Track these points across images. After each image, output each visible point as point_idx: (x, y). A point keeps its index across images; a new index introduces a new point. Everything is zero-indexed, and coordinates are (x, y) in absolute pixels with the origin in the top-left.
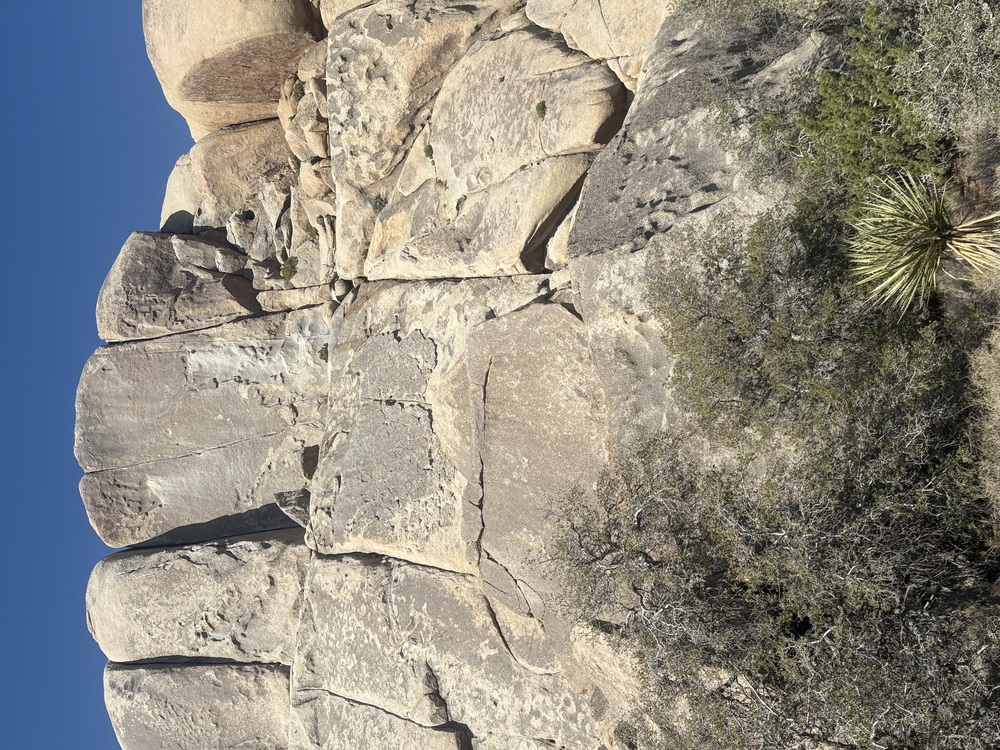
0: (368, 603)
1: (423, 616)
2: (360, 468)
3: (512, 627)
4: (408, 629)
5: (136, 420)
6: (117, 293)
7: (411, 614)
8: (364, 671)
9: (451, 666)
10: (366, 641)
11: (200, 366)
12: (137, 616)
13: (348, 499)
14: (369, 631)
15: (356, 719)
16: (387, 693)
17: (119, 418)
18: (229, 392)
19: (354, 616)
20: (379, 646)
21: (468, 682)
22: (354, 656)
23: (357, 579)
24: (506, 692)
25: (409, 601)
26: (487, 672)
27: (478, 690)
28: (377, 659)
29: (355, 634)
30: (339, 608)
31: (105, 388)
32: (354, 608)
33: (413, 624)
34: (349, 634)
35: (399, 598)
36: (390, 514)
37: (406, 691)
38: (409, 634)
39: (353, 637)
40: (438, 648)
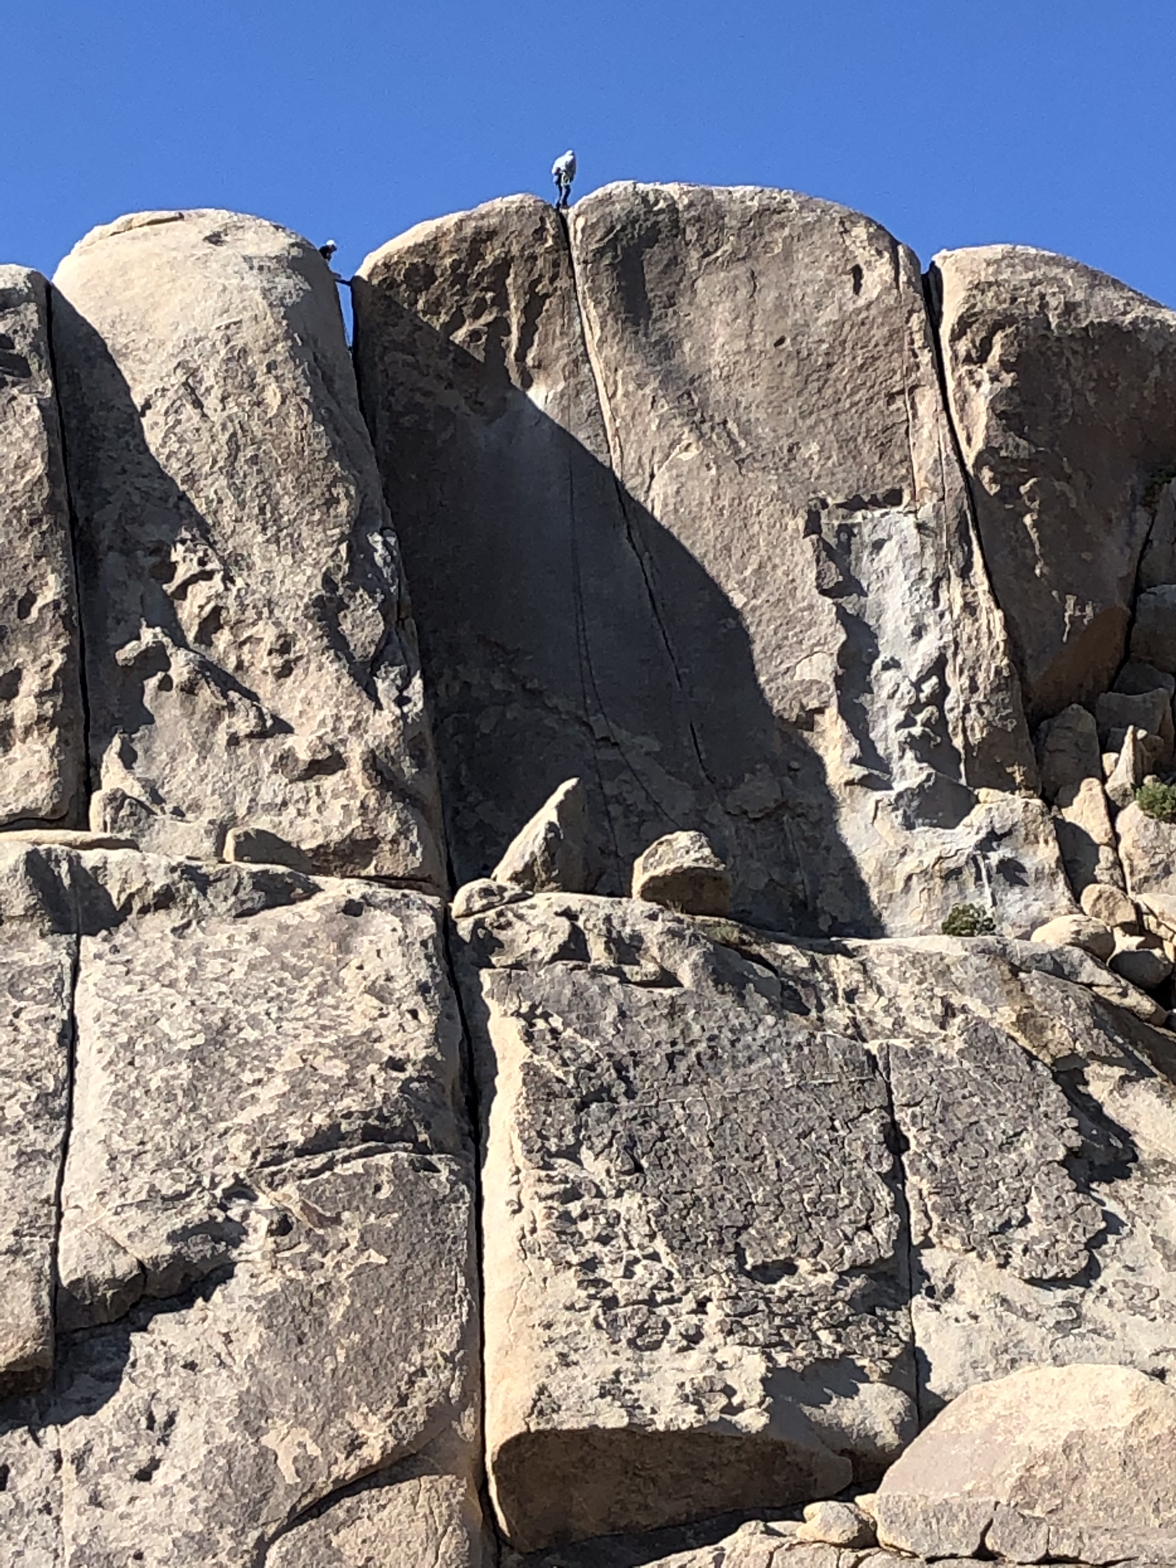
0: (352, 1082)
1: (350, 1251)
2: (702, 1047)
3: (364, 1528)
4: (305, 1208)
5: (717, 357)
6: (1070, 308)
7: (346, 1216)
8: (163, 1072)
9: (227, 1338)
10: (247, 1077)
11: (878, 545)
12: (193, 373)
13: (612, 1013)
14: (279, 1085)
15: (27, 1047)
16: (118, 1143)
17: (722, 311)
18: (811, 624)
19: (308, 1038)
20: (245, 1117)
21: (192, 1392)
22: (200, 1040)
23: (410, 1050)
24: (182, 1507)
25: (383, 1210)
26: (228, 1450)
27: (171, 1421)
28: (204, 1110)
29: (258, 1043)
30: (321, 991)
31: (805, 275)
32: (330, 1038)
33: (322, 1221)
34: (254, 1021)
35: (384, 1177)
36: (599, 1143)
37: (140, 1205)
38: (296, 1210)
39: (250, 1034)
40: (273, 1300)
